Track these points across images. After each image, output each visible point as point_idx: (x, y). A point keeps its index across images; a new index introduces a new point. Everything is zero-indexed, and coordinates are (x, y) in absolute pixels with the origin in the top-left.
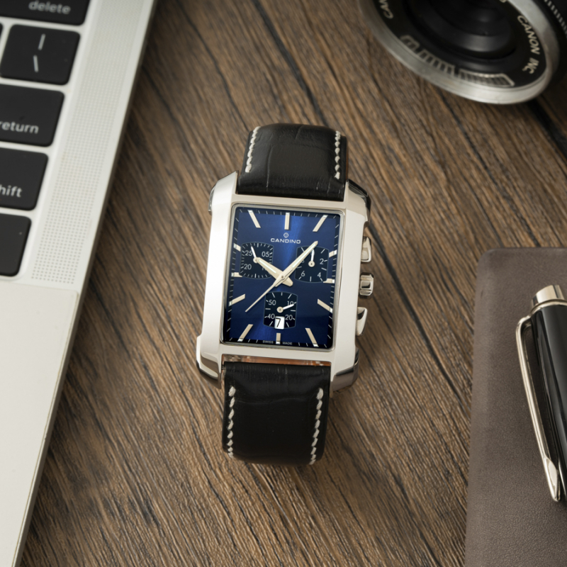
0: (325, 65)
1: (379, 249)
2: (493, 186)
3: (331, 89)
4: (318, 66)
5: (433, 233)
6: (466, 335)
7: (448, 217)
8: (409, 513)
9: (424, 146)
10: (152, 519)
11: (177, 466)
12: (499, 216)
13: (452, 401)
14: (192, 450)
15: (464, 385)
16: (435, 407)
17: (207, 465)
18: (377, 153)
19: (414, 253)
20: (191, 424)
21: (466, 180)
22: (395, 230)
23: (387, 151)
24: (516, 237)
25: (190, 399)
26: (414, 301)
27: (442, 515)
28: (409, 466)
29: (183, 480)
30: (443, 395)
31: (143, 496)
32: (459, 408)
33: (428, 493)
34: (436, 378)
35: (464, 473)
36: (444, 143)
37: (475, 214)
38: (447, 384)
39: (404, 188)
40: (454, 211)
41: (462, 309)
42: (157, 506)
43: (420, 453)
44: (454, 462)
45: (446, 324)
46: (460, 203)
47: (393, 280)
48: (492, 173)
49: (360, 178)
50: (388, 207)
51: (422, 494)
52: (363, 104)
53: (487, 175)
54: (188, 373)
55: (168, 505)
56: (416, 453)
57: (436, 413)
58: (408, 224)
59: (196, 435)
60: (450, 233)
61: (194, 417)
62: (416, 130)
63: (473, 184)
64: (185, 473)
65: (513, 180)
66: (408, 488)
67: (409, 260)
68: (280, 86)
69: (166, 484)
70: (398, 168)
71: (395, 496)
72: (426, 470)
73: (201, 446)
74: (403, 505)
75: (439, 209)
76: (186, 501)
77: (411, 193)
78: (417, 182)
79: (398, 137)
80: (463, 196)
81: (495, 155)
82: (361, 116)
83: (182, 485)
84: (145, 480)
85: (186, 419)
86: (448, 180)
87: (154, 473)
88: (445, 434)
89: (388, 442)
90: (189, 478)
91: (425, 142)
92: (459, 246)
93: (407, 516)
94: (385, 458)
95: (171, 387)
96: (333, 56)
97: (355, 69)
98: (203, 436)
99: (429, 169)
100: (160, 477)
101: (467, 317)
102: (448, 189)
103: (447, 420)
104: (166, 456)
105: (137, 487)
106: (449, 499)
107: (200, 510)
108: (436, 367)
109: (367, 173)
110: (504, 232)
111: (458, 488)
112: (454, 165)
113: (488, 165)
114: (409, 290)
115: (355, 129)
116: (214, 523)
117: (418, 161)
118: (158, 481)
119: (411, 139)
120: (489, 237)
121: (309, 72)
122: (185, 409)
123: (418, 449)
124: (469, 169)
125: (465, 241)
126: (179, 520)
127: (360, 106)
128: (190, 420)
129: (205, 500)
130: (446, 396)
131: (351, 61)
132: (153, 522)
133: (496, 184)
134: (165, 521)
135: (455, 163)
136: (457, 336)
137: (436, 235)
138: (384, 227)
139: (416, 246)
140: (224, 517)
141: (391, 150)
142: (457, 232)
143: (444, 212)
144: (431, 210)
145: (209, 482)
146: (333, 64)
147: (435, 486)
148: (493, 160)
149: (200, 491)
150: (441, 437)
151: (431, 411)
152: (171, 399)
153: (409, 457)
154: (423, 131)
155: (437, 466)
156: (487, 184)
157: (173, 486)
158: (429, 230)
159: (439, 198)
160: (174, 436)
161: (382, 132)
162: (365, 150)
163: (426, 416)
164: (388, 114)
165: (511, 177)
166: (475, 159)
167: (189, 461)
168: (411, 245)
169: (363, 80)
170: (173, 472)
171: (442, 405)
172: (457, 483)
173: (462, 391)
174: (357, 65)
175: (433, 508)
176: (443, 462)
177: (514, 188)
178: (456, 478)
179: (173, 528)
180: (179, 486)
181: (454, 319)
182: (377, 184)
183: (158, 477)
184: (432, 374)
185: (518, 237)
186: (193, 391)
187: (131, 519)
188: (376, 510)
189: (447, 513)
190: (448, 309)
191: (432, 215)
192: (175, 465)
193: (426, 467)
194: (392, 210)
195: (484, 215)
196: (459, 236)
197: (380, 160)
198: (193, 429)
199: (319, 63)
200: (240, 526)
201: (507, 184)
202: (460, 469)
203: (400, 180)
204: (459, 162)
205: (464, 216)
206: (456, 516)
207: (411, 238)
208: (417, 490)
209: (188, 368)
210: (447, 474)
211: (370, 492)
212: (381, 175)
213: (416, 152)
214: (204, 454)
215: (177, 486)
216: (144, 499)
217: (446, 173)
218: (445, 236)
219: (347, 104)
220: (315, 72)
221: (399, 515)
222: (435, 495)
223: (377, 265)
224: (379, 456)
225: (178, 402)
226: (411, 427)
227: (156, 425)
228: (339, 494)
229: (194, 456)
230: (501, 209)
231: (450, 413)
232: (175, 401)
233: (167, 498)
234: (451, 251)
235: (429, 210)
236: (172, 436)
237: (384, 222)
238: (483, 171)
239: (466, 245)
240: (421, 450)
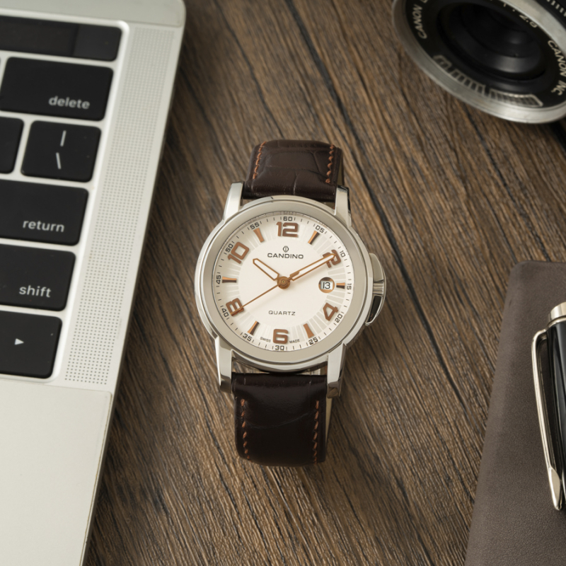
0: (356, 77)
1: (397, 259)
2: (511, 203)
3: (361, 100)
4: (349, 77)
5: (450, 246)
6: (475, 347)
7: (465, 231)
8: (409, 515)
9: (446, 161)
10: (162, 507)
11: (189, 457)
12: (515, 232)
13: (458, 410)
14: (205, 443)
15: (469, 395)
16: (440, 415)
17: (221, 459)
18: (401, 165)
19: (430, 264)
20: (205, 417)
21: (485, 195)
22: (414, 241)
23: (410, 164)
24: (529, 254)
25: (205, 393)
26: (427, 311)
27: (440, 519)
28: (411, 470)
29: (194, 471)
30: (449, 404)
31: (154, 485)
32: (463, 417)
33: (428, 498)
34: (444, 387)
35: (464, 480)
36: (466, 158)
37: (492, 230)
38: (454, 393)
39: (425, 200)
40: (472, 225)
41: (473, 321)
42: (168, 495)
43: (423, 458)
44: (455, 469)
45: (457, 334)
46: (477, 218)
47: (408, 289)
48: (512, 190)
49: (383, 189)
50: (409, 218)
51: (422, 497)
52: (391, 117)
53: (506, 192)
54: (205, 368)
55: (178, 495)
56: (419, 458)
57: (441, 420)
58: (426, 236)
59: (209, 429)
60: (467, 247)
61: (209, 412)
62: (440, 144)
63: (492, 200)
64: (197, 465)
65: (531, 198)
66: (409, 491)
67: (425, 271)
68: (313, 95)
69: (177, 474)
70: (420, 181)
71: (397, 498)
72: (428, 475)
73: (215, 440)
74: (404, 507)
75: (458, 223)
76: (195, 492)
77: (431, 205)
78: (437, 195)
79: (423, 150)
80: (481, 211)
81: (515, 173)
82: (389, 128)
83: (193, 477)
84: (157, 470)
85: (201, 412)
86: (468, 195)
87: (166, 462)
88: (448, 441)
89: (393, 446)
90: (201, 470)
91: (448, 157)
92: (475, 259)
93: (406, 518)
94: (389, 461)
95: (188, 382)
96: (364, 68)
97: (386, 82)
98: (217, 431)
99: (450, 183)
100: (172, 467)
101: (477, 329)
102: (467, 203)
103: (451, 427)
104: (179, 447)
105: (150, 476)
106: (448, 504)
107: (208, 502)
108: (444, 376)
109: (390, 184)
110: (519, 249)
111: (457, 494)
112: (475, 181)
113: (507, 182)
114: (423, 300)
115: (382, 141)
116: (221, 515)
117: (440, 175)
118: (170, 471)
119: (435, 153)
120: (504, 252)
121: (341, 82)
122: (200, 404)
123: (422, 455)
124: (489, 185)
125: (480, 255)
126: (188, 510)
127: (388, 118)
128: (204, 414)
129: (214, 492)
130: (452, 404)
131: (382, 74)
132: (162, 510)
133: (514, 201)
134: (174, 510)
135: (476, 179)
136: (466, 347)
137: (453, 248)
138: (403, 237)
139: (433, 258)
140: (231, 510)
141: (415, 163)
142: (473, 245)
143: (462, 225)
144: (450, 223)
145: (221, 475)
146: (364, 76)
147: (435, 491)
148: (513, 178)
149: (210, 483)
150: (444, 443)
151: (436, 418)
152: (188, 393)
153: (412, 462)
154: (447, 146)
155: (438, 471)
156: (505, 201)
157: (184, 477)
158: (446, 242)
159: (458, 212)
160: (188, 429)
161: (407, 145)
162: (390, 161)
163: (432, 423)
164: (414, 127)
165: (528, 195)
166: (496, 176)
167: (202, 454)
168: (428, 256)
169: (392, 93)
170: (185, 463)
171: (448, 413)
172: (457, 489)
173: (467, 400)
174: (388, 78)
175: (432, 511)
176: (445, 468)
177: (531, 205)
178: (456, 484)
179: (181, 517)
180: (190, 478)
181: (464, 330)
182: (399, 195)
183: (169, 466)
184: (440, 383)
185: (532, 254)
186: (209, 386)
187: (142, 506)
188: (377, 510)
189: (445, 518)
190: (460, 320)
191: (450, 228)
192: (187, 456)
193: (428, 472)
194: (412, 221)
195: (500, 231)
196: (475, 250)
197: (404, 172)
198: (207, 423)
199: (351, 74)
200: (245, 519)
201: (524, 202)
202: (460, 475)
203: (422, 192)
204: (480, 178)
205: (481, 231)
206: (454, 521)
207: (429, 250)
208: (418, 494)
209: (206, 364)
210: (448, 480)
211: (372, 493)
212: (403, 186)
213: (439, 166)
214: (218, 448)
215: (188, 476)
216: (155, 488)
217: (466, 188)
218: (462, 249)
219: (376, 115)
220: (346, 83)
221: (399, 516)
222: (435, 500)
223: (393, 274)
224: (384, 458)
225: (194, 396)
226: (416, 433)
227: (171, 417)
228: (343, 494)
229: (208, 450)
230: (517, 226)
231: (454, 421)
232: (191, 395)
233: (177, 488)
234: (466, 264)
235: (448, 223)
236: (186, 428)
237: (404, 232)
238: (503, 188)
239: (481, 259)
240: (424, 455)
